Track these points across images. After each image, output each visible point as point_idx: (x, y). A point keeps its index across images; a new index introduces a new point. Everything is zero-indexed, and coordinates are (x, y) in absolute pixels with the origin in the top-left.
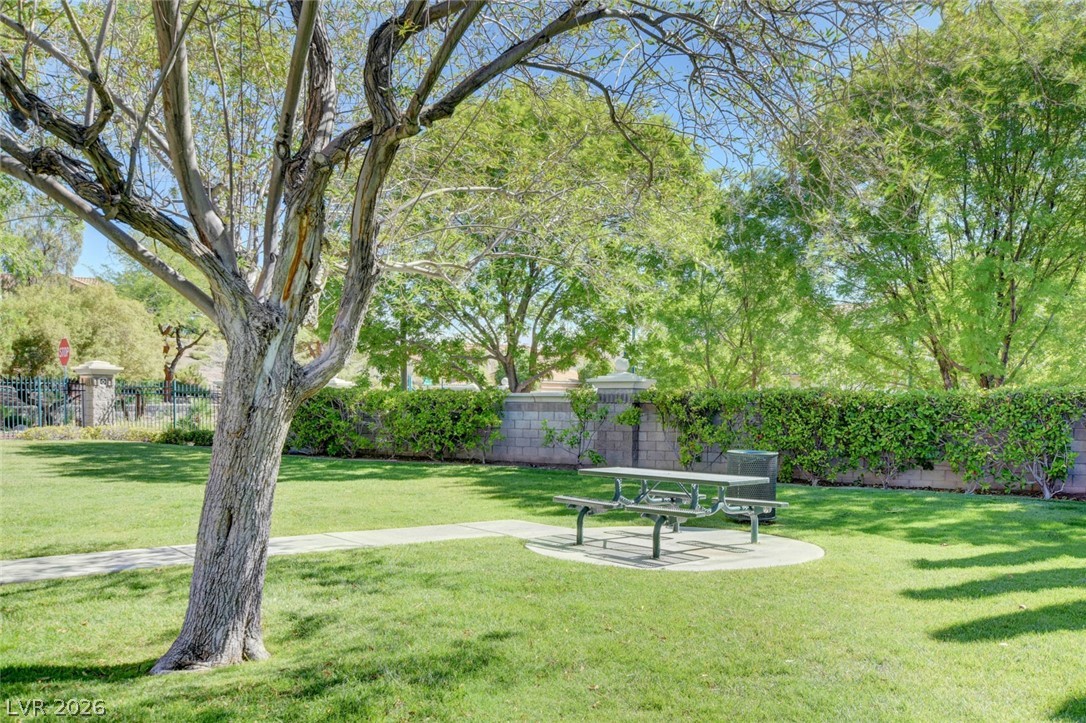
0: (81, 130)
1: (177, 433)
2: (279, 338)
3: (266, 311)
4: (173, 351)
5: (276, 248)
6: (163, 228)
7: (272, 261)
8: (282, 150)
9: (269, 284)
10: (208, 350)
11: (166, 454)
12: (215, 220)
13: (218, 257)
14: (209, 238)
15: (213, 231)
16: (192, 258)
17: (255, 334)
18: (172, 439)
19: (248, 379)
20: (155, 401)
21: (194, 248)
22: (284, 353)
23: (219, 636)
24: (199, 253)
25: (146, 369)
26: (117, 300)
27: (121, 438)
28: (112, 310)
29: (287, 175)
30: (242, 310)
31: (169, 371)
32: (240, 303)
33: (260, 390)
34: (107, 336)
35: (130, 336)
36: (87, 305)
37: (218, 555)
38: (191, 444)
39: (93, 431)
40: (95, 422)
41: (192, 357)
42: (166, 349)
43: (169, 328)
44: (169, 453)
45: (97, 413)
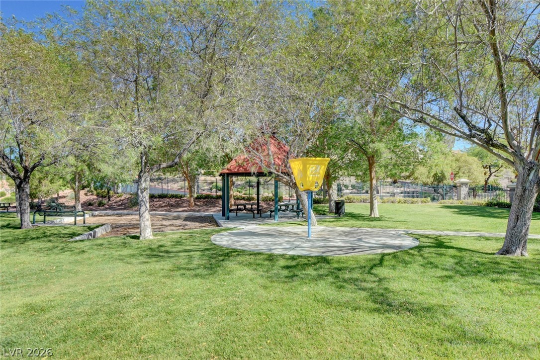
0: (483, 130)
1: (491, 203)
2: (534, 171)
3: (530, 164)
4: (488, 174)
5: (533, 147)
6: (502, 147)
7: (532, 150)
8: (536, 121)
9: (531, 156)
10: (502, 173)
11: (488, 210)
12: (515, 143)
13: (516, 151)
14: (513, 147)
15: (514, 145)
16: (509, 153)
17: (526, 170)
18: (489, 205)
19: (524, 182)
20: (480, 192)
21: (509, 150)
22: (536, 174)
23: (514, 248)
24: (511, 151)
25: (478, 181)
26: (468, 158)
27: (471, 204)
28: (465, 161)
29: (537, 127)
30: (522, 164)
31: (486, 182)
32: (522, 162)
33: (528, 185)
34: (464, 170)
35: (472, 170)
36: (457, 160)
37: (514, 228)
38: (497, 207)
39: (461, 202)
40: (462, 199)
41: (495, 176)
42: (485, 174)
43: (486, 166)
44: (488, 209)
45: (462, 196)
